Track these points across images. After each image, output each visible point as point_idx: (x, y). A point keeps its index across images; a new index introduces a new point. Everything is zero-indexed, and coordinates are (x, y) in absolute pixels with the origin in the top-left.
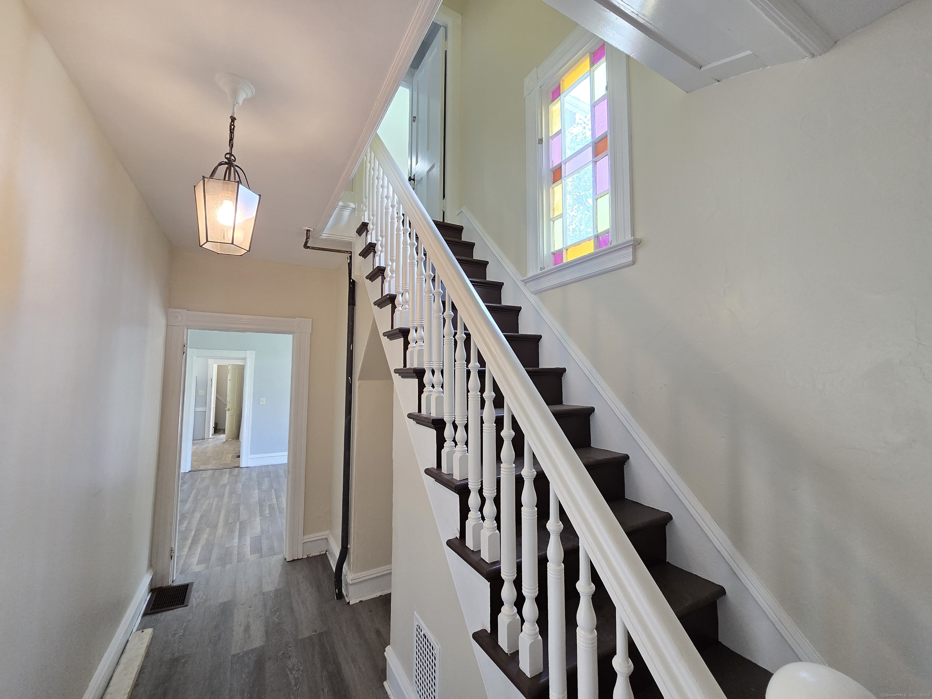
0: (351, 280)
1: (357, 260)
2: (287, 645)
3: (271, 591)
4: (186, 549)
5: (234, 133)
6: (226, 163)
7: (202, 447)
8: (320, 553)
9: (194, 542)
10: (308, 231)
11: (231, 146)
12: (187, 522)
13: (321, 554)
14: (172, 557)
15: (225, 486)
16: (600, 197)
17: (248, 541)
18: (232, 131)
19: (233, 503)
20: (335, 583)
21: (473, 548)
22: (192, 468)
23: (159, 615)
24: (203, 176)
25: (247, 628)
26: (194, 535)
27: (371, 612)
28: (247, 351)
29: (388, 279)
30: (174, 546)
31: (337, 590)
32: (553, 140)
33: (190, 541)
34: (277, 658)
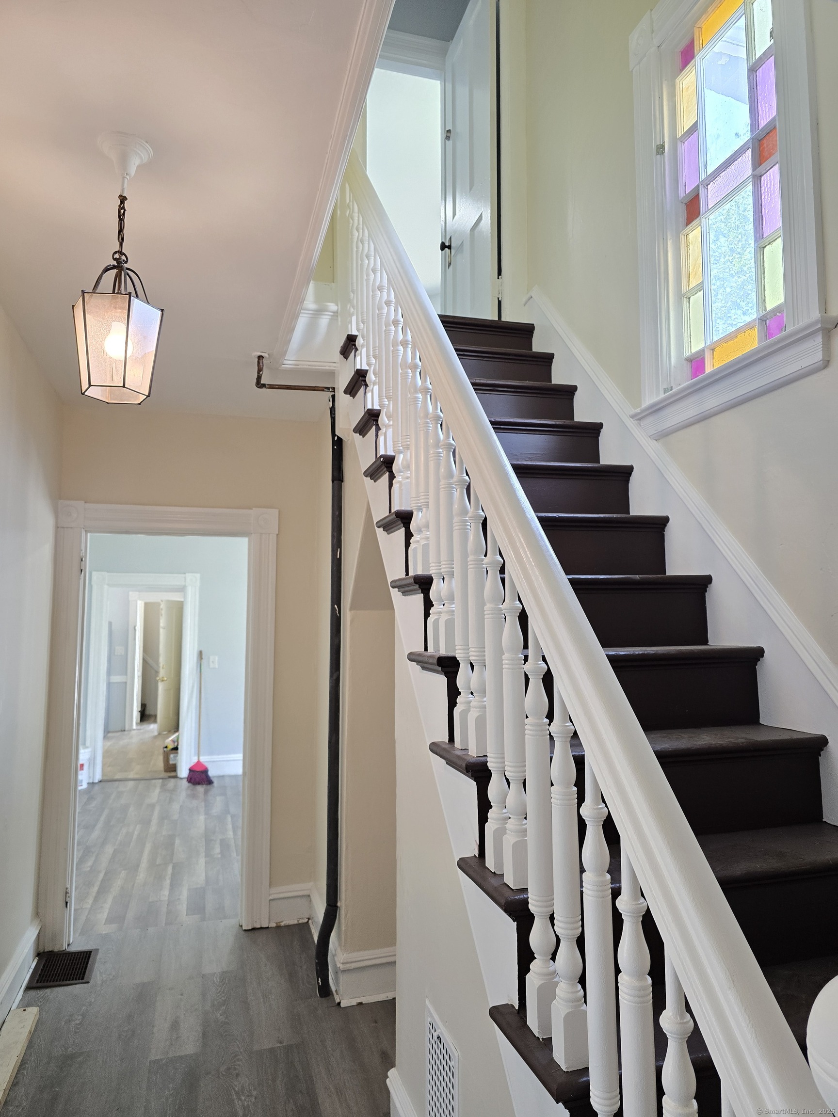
0: (336, 438)
1: (343, 398)
2: (236, 1056)
3: (215, 973)
4: (90, 900)
5: (125, 220)
6: (114, 267)
7: (121, 743)
8: (298, 921)
9: (103, 890)
10: (260, 358)
11: (121, 240)
12: (93, 859)
13: (299, 924)
14: (67, 903)
15: (152, 806)
16: (769, 244)
17: (184, 894)
18: (121, 218)
19: (164, 833)
20: (317, 967)
21: (495, 868)
22: (103, 775)
23: (48, 991)
24: (82, 291)
25: (175, 1025)
26: (102, 880)
27: (376, 1022)
28: (187, 574)
29: (383, 430)
30: (70, 886)
31: (320, 979)
32: (684, 143)
33: (96, 889)
34: (219, 1074)
